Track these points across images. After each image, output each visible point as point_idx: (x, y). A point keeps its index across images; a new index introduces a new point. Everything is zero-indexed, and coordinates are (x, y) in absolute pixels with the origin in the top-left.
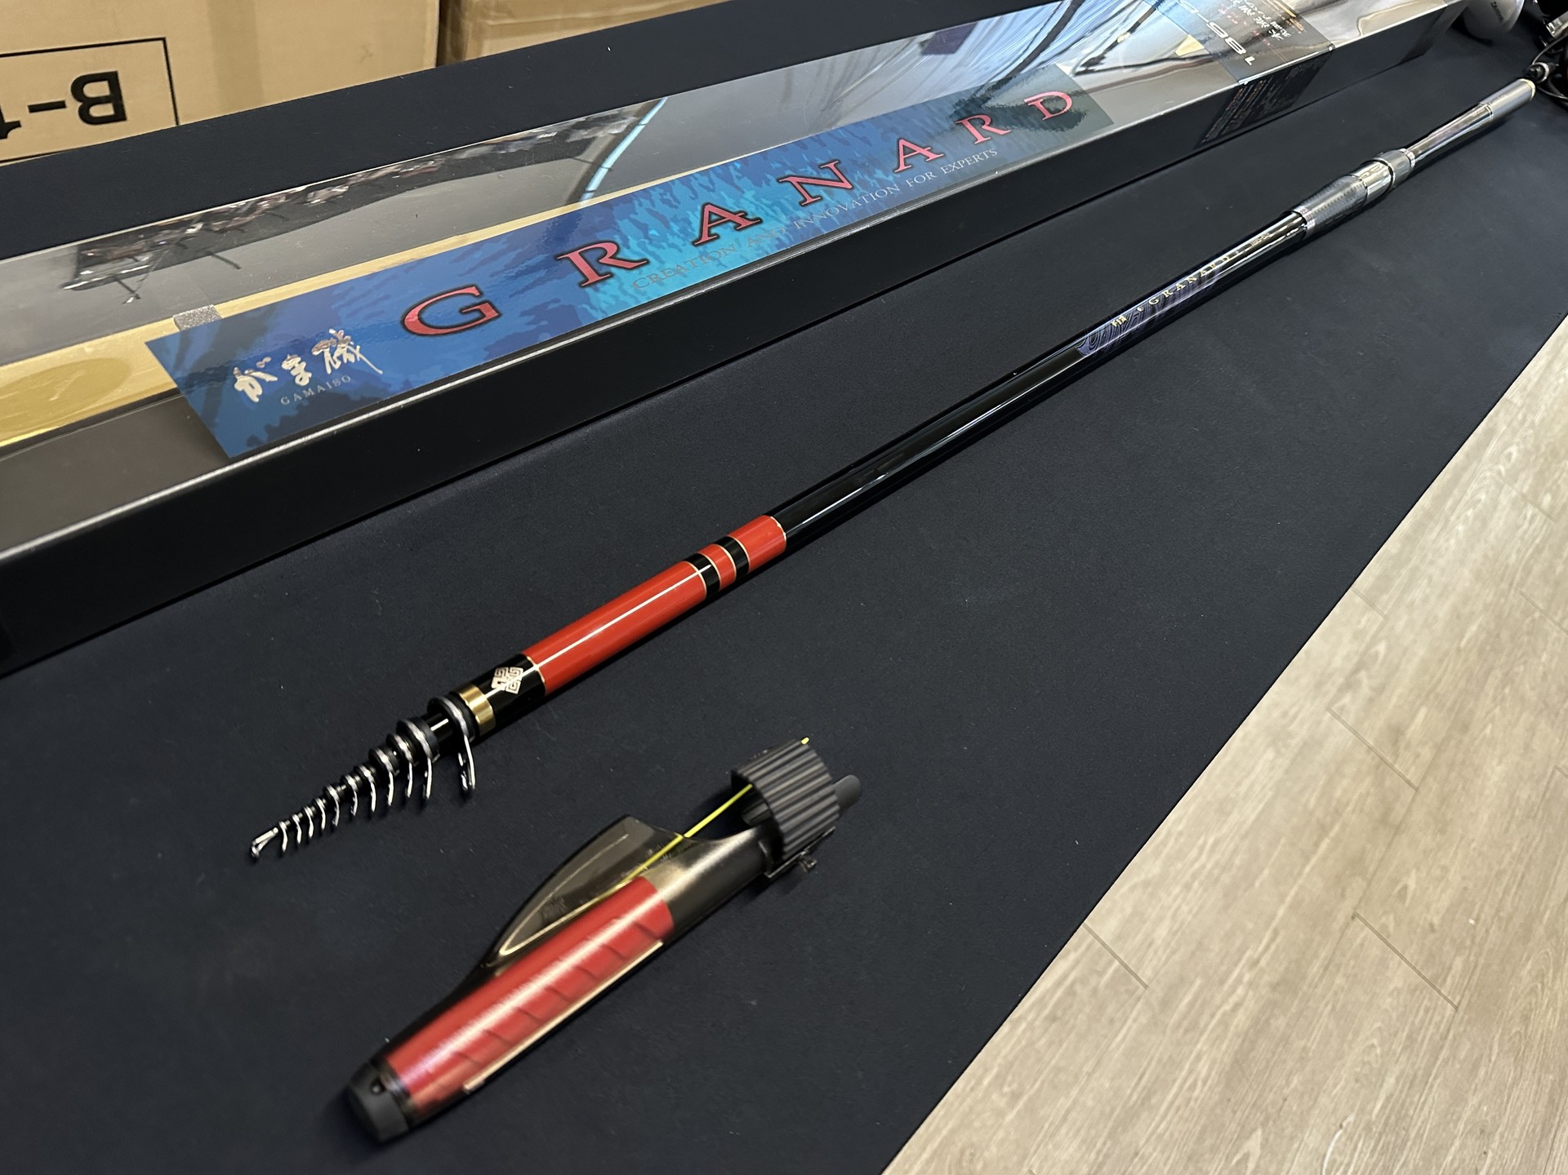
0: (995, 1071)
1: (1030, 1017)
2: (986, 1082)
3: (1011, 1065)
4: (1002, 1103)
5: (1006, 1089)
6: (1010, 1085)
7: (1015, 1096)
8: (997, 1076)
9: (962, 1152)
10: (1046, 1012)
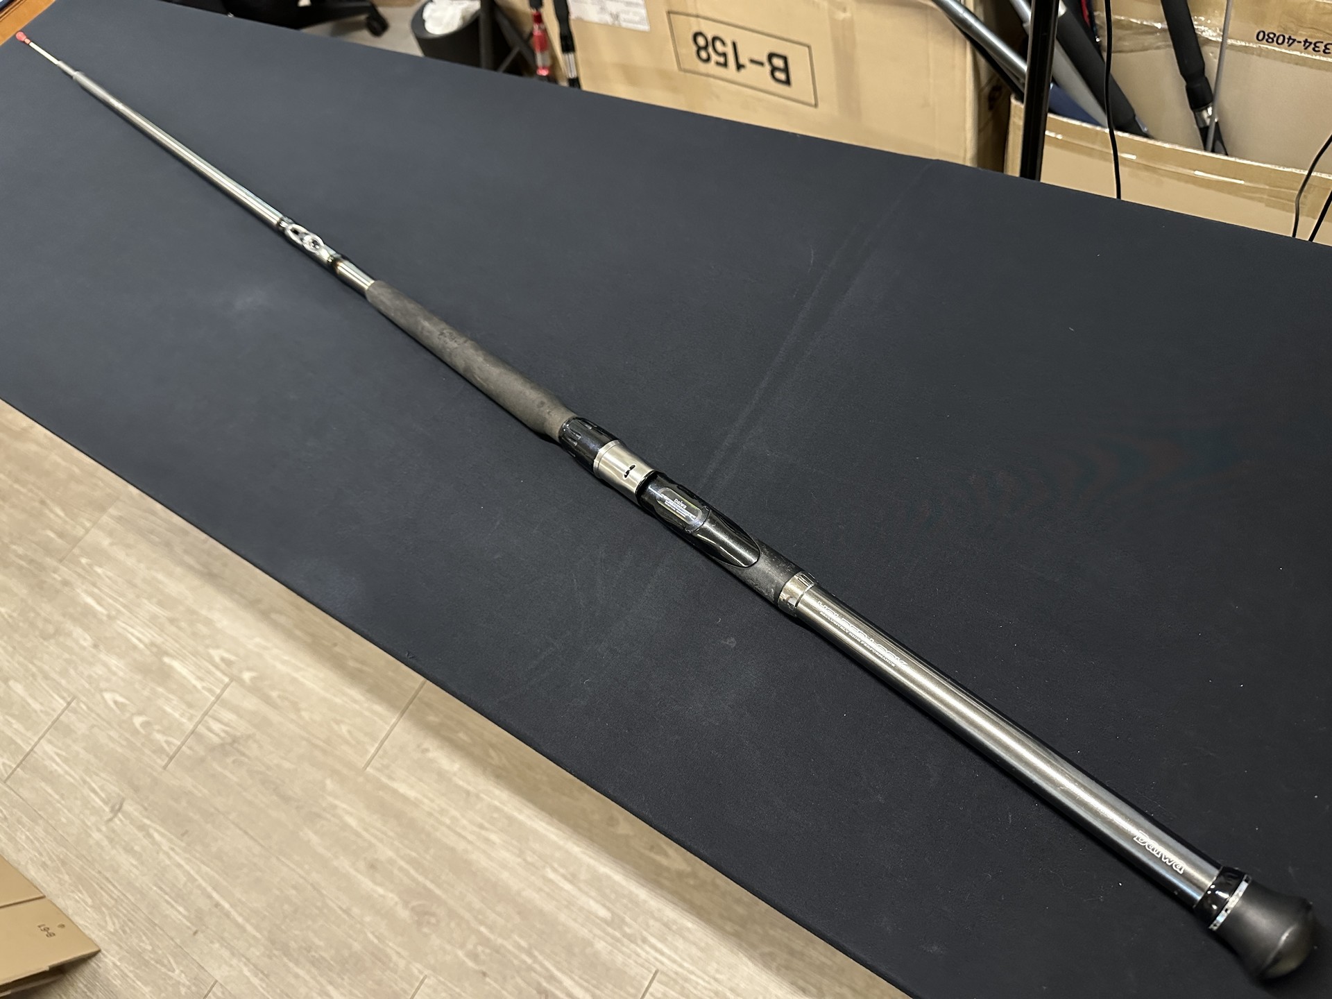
0: (492, 937)
1: (537, 967)
2: (483, 929)
3: (497, 952)
4: (470, 946)
5: (480, 949)
6: (483, 952)
7: (474, 956)
8: (488, 940)
9: (433, 915)
10: (545, 984)
